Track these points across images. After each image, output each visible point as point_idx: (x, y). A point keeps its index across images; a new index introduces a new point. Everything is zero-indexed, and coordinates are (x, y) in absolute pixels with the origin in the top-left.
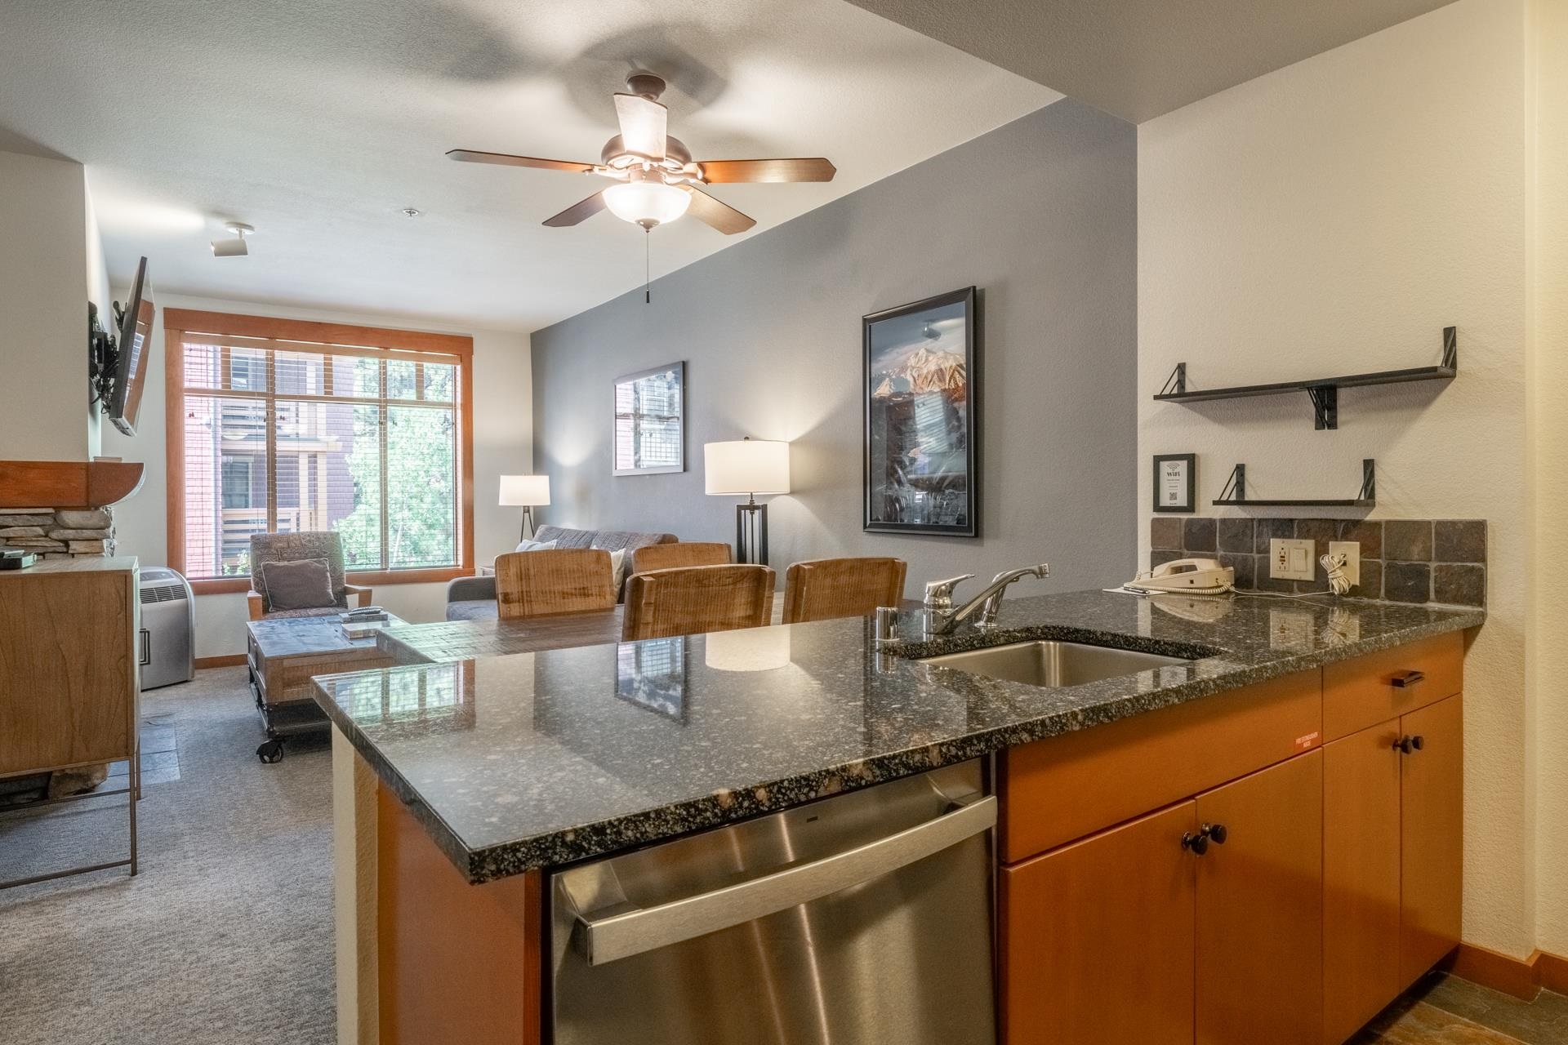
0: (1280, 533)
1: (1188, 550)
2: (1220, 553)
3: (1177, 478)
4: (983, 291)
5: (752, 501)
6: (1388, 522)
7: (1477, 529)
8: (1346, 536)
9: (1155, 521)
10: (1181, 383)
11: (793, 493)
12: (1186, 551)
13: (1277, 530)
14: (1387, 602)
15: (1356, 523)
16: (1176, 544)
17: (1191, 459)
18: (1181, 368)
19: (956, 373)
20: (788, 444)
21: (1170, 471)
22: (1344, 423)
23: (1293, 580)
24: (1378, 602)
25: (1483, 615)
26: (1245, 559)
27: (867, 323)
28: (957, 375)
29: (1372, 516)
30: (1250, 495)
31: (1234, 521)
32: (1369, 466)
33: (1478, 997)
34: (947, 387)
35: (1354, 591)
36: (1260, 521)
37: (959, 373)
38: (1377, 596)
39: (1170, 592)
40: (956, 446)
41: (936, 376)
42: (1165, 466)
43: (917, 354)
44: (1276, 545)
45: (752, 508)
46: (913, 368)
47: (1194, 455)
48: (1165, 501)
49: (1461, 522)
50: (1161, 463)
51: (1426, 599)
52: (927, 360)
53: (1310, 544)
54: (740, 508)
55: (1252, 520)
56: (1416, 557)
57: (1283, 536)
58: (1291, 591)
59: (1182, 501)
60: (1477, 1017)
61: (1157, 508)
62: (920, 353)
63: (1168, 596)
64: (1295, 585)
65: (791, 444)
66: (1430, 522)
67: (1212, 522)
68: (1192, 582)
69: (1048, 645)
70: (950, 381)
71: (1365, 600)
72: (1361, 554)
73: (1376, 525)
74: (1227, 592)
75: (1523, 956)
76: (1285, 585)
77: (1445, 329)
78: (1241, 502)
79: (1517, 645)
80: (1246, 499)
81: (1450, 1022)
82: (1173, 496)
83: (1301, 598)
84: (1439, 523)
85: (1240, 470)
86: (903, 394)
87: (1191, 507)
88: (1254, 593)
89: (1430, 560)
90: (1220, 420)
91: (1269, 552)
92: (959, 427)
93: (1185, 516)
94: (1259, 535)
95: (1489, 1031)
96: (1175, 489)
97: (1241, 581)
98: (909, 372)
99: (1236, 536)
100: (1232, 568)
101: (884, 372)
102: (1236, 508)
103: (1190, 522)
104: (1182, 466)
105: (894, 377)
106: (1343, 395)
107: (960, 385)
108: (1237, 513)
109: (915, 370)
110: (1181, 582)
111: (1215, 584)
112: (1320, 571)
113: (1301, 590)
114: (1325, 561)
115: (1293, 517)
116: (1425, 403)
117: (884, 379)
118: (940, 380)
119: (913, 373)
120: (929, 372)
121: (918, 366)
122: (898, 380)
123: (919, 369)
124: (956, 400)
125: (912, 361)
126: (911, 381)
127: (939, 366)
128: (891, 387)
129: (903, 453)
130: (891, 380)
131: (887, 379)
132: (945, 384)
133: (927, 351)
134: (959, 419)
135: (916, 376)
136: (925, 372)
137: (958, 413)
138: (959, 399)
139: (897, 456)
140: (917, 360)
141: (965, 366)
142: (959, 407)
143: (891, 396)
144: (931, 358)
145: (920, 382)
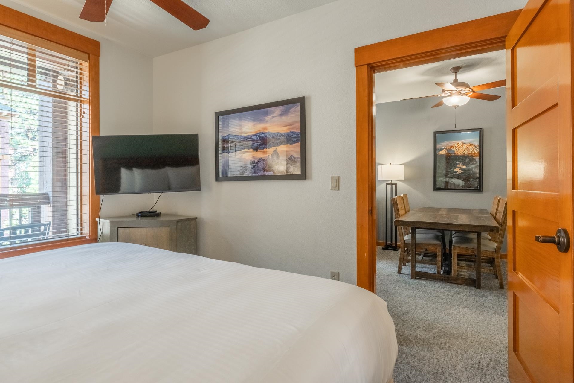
4: (484, 129)
5: (391, 182)
20: (403, 164)
27: (436, 133)
28: (475, 150)
34: (471, 153)
37: (476, 149)
40: (474, 168)
41: (466, 150)
43: (458, 144)
45: (391, 184)
52: (462, 145)
54: (387, 184)
62: (459, 143)
70: (472, 151)
86: (451, 154)
92: (476, 163)
98: (454, 148)
101: (443, 147)
105: (448, 149)
107: (477, 153)
117: (443, 149)
118: (468, 151)
119: (456, 148)
120: (463, 148)
121: (459, 146)
122: (449, 150)
123: (459, 148)
124: (475, 156)
125: (456, 145)
126: (455, 150)
127: (468, 147)
128: (446, 152)
129: (452, 169)
130: (446, 150)
131: (444, 149)
132: (470, 152)
133: (462, 143)
134: (475, 161)
135: (457, 149)
136: (461, 148)
137: (475, 160)
138: (477, 156)
139: (448, 170)
140: (458, 145)
141: (479, 148)
142: (476, 158)
143: (446, 154)
144: (464, 145)
145: (459, 151)
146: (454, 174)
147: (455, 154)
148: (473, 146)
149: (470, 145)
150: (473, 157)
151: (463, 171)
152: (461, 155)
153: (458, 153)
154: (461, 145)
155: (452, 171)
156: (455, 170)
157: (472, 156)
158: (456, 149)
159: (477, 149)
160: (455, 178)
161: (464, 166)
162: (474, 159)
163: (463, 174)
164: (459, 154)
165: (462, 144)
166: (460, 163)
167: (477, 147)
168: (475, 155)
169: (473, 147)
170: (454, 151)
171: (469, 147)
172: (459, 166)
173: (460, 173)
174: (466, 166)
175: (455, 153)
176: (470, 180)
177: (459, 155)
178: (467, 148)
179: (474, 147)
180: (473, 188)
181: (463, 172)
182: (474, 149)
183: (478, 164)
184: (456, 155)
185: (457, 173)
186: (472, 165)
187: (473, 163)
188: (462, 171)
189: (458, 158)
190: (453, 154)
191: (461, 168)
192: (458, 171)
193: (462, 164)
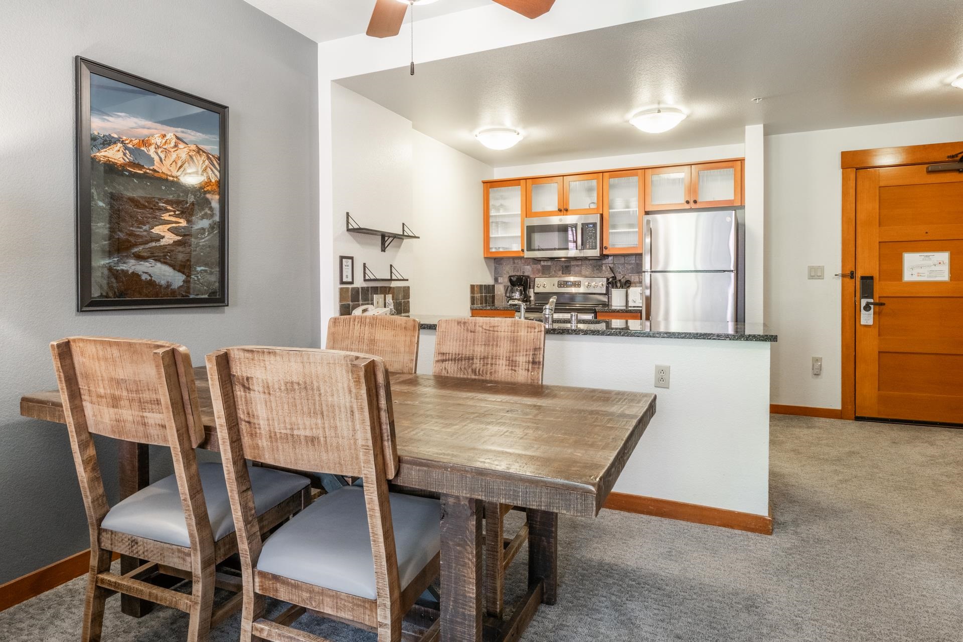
1: (352, 302)
2: (361, 302)
3: (348, 267)
7: (409, 288)
8: (389, 293)
9: (340, 289)
13: (376, 291)
15: (391, 288)
16: (348, 300)
17: (352, 259)
18: (348, 215)
19: (208, 169)
21: (346, 264)
22: (387, 250)
28: (211, 173)
31: (365, 288)
32: (391, 266)
37: (212, 170)
40: (208, 231)
43: (164, 136)
44: (375, 297)
46: (159, 147)
47: (353, 257)
48: (343, 279)
49: (406, 287)
50: (343, 260)
52: (176, 146)
53: (383, 296)
55: (369, 287)
57: (376, 294)
59: (349, 279)
61: (342, 282)
62: (169, 137)
70: (202, 176)
72: (392, 298)
73: (394, 288)
80: (366, 278)
82: (347, 276)
84: (403, 287)
85: (364, 265)
86: (145, 168)
87: (352, 282)
89: (402, 299)
90: (360, 242)
91: (373, 300)
92: (212, 216)
94: (372, 293)
96: (347, 273)
98: (152, 149)
99: (365, 294)
101: (116, 136)
103: (353, 289)
104: (350, 261)
105: (130, 146)
107: (213, 181)
114: (387, 302)
117: (115, 143)
118: (191, 170)
119: (159, 151)
120: (178, 157)
121: (164, 147)
122: (136, 151)
123: (166, 151)
124: (209, 192)
125: (158, 140)
126: (156, 158)
127: (191, 157)
128: (125, 154)
129: (144, 228)
130: (126, 148)
131: (119, 145)
133: (177, 138)
134: (211, 209)
135: (163, 156)
136: (174, 156)
137: (210, 204)
138: (212, 192)
139: (134, 229)
140: (164, 141)
141: (218, 166)
142: (212, 199)
143: (125, 164)
144: (181, 146)
145: (167, 163)
146: (154, 244)
147: (154, 170)
148: (204, 157)
149: (198, 152)
150: (205, 193)
151: (180, 238)
152: (171, 179)
153: (164, 170)
154: (173, 144)
155: (145, 233)
156: (157, 230)
157: (201, 190)
158: (157, 153)
159: (214, 169)
160: (156, 260)
161: (181, 220)
162: (208, 202)
163: (180, 249)
164: (166, 175)
165: (174, 140)
166: (169, 208)
167: (215, 163)
168: (209, 188)
169: (204, 161)
170: (152, 161)
171: (194, 157)
172: (166, 216)
173: (171, 242)
174: (188, 221)
175: (155, 168)
176: (199, 269)
177: (166, 179)
178: (188, 157)
179: (207, 162)
180: (206, 296)
181: (179, 241)
182: (207, 167)
183: (217, 218)
184: (156, 175)
185: (163, 242)
186: (201, 217)
187: (206, 214)
188: (177, 235)
189: (163, 188)
190: (150, 170)
191: (174, 225)
192: (163, 237)
193: (175, 212)
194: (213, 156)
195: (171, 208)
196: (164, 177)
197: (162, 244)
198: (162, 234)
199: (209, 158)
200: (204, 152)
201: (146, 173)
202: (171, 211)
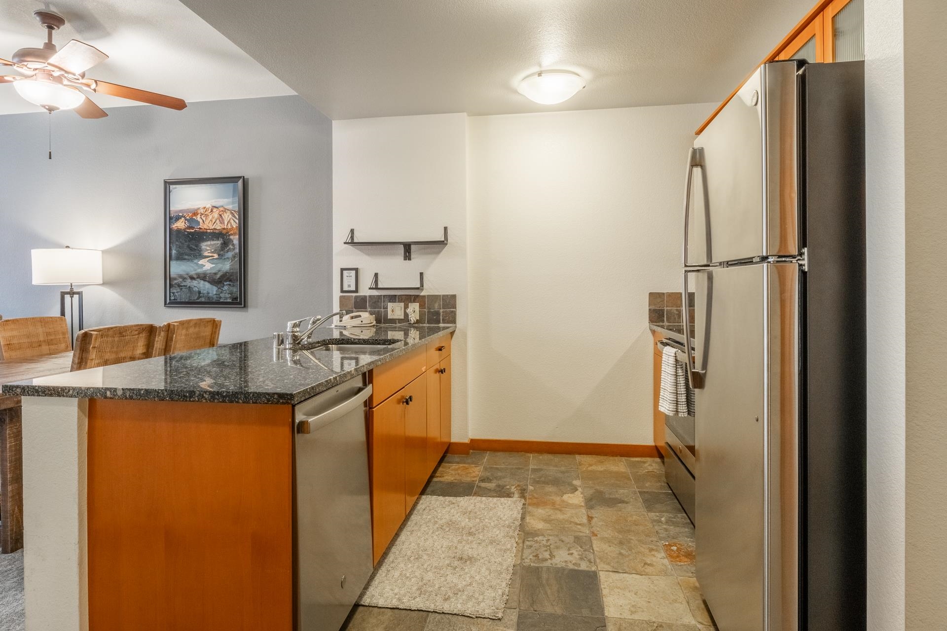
0: (391, 301)
1: (355, 309)
2: (369, 310)
3: (351, 278)
4: (248, 179)
5: (72, 289)
6: (428, 296)
7: (454, 297)
8: (414, 301)
9: (341, 297)
10: (352, 238)
11: (105, 284)
12: (354, 310)
13: (391, 299)
14: (428, 325)
15: (418, 296)
16: (350, 307)
17: (356, 270)
18: (352, 231)
20: (101, 252)
21: (348, 275)
22: (413, 258)
23: (396, 319)
24: (425, 325)
25: (456, 327)
26: (378, 311)
27: (166, 183)
28: (232, 221)
29: (423, 294)
30: (380, 286)
31: (374, 296)
32: (421, 274)
33: (456, 458)
34: (226, 227)
35: (418, 322)
36: (384, 296)
37: (234, 220)
38: (424, 323)
39: (354, 327)
40: (232, 259)
41: (218, 220)
42: (345, 272)
44: (390, 305)
45: (72, 293)
46: (202, 214)
47: (357, 268)
48: (346, 288)
49: (449, 295)
50: (344, 271)
51: (439, 322)
52: (212, 211)
53: (402, 304)
54: (63, 294)
55: (381, 295)
56: (436, 308)
57: (393, 302)
58: (396, 324)
59: (353, 288)
60: (458, 463)
61: (342, 291)
62: (206, 207)
63: (353, 328)
64: (397, 321)
65: (104, 252)
66: (440, 295)
67: (365, 297)
68: (362, 322)
69: (332, 347)
70: (227, 224)
71: (421, 325)
72: (419, 307)
73: (424, 296)
74: (374, 325)
75: (467, 441)
76: (393, 321)
77: (444, 227)
78: (377, 288)
79: (465, 336)
80: (379, 287)
81: (452, 466)
82: (349, 286)
83: (400, 326)
84: (443, 296)
85: (376, 275)
86: (194, 228)
87: (356, 291)
88: (382, 325)
89: (440, 309)
90: (368, 255)
91: (387, 308)
92: (234, 249)
93: (354, 295)
94: (384, 302)
95: (461, 465)
96: (350, 284)
97: (378, 321)
98: (199, 216)
99: (375, 302)
100: (374, 316)
101: (181, 214)
102: (374, 290)
103: (356, 297)
104: (354, 272)
105: (188, 218)
106: (413, 247)
107: (235, 227)
108: (375, 293)
109: (203, 216)
110: (357, 322)
111: (370, 322)
112: (406, 315)
113: (399, 323)
114: (408, 311)
115: (396, 294)
116: (439, 253)
117: (181, 218)
118: (221, 223)
120: (213, 218)
121: (205, 213)
122: (191, 220)
123: (207, 216)
124: (232, 234)
125: (201, 211)
126: (201, 221)
127: (220, 215)
128: (185, 223)
129: (195, 262)
130: (186, 220)
131: (183, 219)
132: (224, 225)
133: (212, 206)
134: (233, 245)
135: (204, 219)
136: (211, 217)
137: (233, 242)
138: (234, 234)
140: (204, 210)
141: (237, 217)
142: (234, 239)
143: (185, 228)
144: (215, 210)
145: (207, 222)
146: (200, 270)
147: (200, 228)
148: (228, 213)
149: (225, 211)
150: (229, 235)
151: (214, 265)
152: (209, 231)
153: (205, 227)
154: (210, 211)
155: (195, 265)
156: (201, 262)
157: (227, 233)
158: (201, 218)
159: (235, 219)
160: (201, 279)
161: (215, 255)
162: (231, 241)
164: (207, 229)
165: (210, 207)
167: (236, 215)
168: (232, 232)
169: (228, 216)
170: (198, 223)
171: (222, 215)
172: (206, 254)
173: (209, 268)
174: (219, 255)
175: (200, 227)
176: (225, 283)
177: (207, 232)
179: (230, 216)
180: (232, 301)
181: (213, 267)
182: (230, 219)
183: (237, 250)
184: (201, 230)
186: (228, 251)
187: (230, 248)
188: (212, 264)
189: (205, 237)
190: (198, 228)
191: (211, 258)
192: (204, 266)
193: (211, 250)
194: (234, 211)
195: (209, 248)
196: (205, 231)
197: (204, 270)
198: (204, 264)
199: (232, 213)
200: (228, 210)
201: (195, 231)
202: (209, 250)
